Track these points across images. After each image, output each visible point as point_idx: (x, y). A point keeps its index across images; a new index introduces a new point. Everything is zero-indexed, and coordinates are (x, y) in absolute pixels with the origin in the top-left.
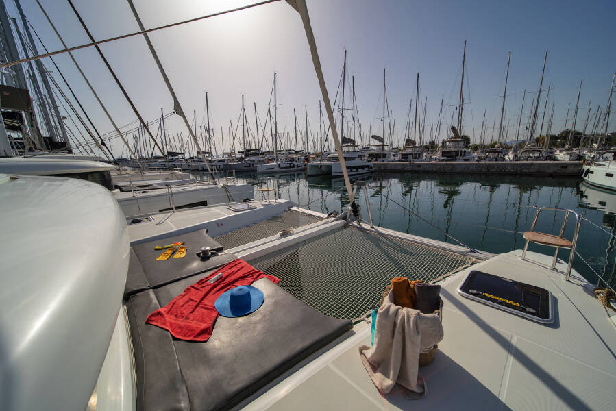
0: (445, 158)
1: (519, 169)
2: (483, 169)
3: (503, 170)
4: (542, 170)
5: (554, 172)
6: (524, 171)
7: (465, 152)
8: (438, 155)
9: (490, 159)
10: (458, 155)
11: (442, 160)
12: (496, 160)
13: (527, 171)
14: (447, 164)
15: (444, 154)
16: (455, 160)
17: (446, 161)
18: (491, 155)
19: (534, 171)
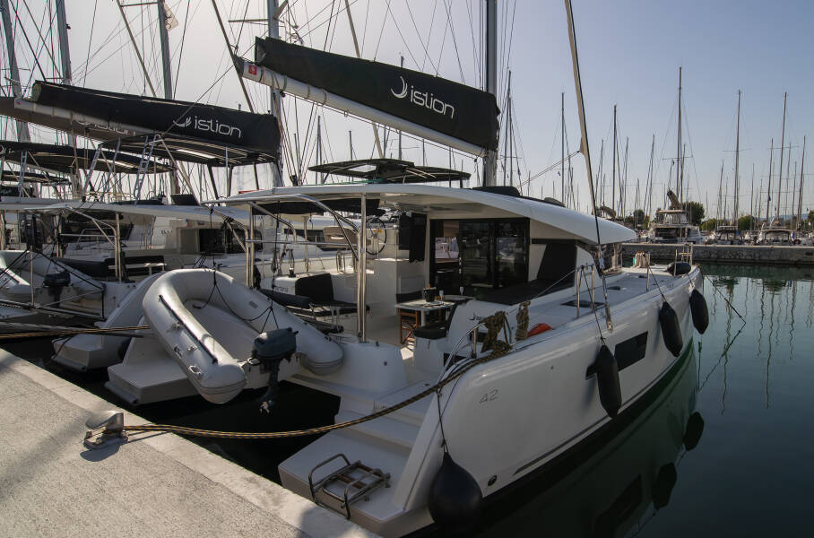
0: (661, 239)
1: (757, 255)
2: (712, 256)
3: (738, 257)
4: (785, 258)
5: (799, 261)
6: (764, 258)
7: (689, 230)
8: (650, 234)
9: (724, 242)
10: (678, 236)
11: (657, 242)
12: (732, 244)
13: (767, 258)
14: (663, 247)
15: (659, 231)
16: (676, 242)
17: (661, 242)
18: (724, 237)
19: (775, 258)
